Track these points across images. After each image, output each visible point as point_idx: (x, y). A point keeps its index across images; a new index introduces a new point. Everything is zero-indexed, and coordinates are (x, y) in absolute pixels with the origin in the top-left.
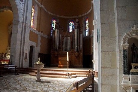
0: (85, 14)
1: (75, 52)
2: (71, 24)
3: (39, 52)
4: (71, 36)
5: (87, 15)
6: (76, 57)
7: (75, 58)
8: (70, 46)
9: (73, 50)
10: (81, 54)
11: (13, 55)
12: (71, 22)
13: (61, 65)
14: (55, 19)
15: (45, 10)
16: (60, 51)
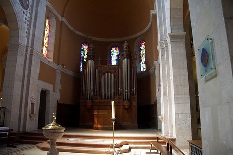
0: (139, 34)
1: (123, 101)
2: (115, 51)
3: (58, 101)
4: (115, 72)
5: (142, 35)
6: (126, 109)
7: (124, 110)
8: (114, 90)
9: (120, 97)
10: (135, 103)
11: (7, 108)
12: (114, 49)
13: (99, 126)
14: (86, 43)
15: (70, 27)
16: (96, 99)
